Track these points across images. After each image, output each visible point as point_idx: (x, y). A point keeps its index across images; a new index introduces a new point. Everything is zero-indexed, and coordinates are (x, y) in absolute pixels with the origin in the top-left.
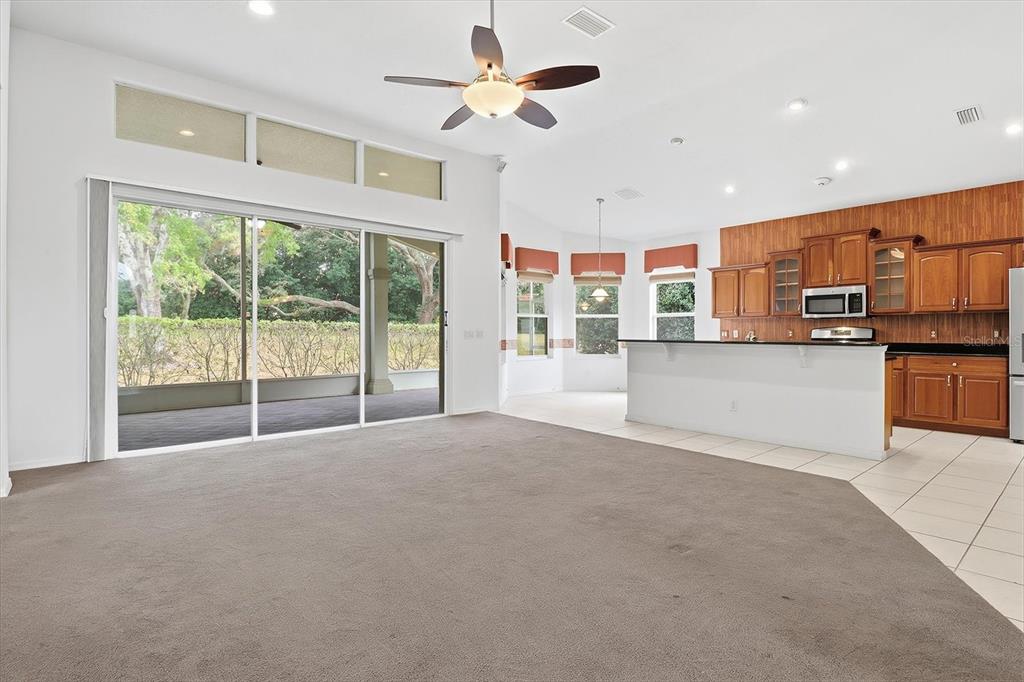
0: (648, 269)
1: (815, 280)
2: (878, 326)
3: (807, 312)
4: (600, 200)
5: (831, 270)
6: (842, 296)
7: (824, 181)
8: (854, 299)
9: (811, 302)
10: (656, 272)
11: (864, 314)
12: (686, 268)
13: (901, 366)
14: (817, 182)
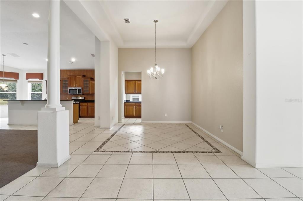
0: (27, 78)
1: (71, 86)
2: (85, 96)
3: (70, 93)
4: (4, 55)
5: (75, 83)
6: (77, 90)
7: (71, 62)
8: (79, 90)
9: (70, 91)
10: (30, 80)
11: (81, 94)
12: (39, 79)
13: (87, 105)
14: (69, 62)
